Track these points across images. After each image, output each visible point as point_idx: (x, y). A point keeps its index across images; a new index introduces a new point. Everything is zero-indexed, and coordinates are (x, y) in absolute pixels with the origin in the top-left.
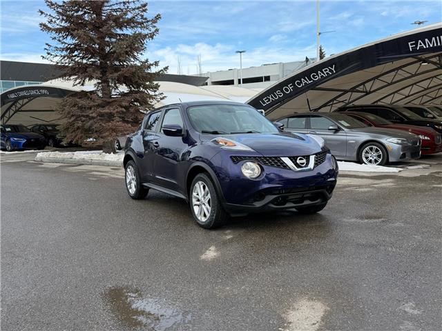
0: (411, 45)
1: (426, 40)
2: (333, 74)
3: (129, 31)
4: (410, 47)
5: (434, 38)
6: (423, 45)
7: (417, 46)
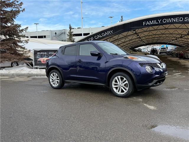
0: (144, 23)
1: (150, 21)
2: (112, 34)
3: (9, 9)
4: (144, 24)
5: (153, 21)
6: (148, 23)
7: (146, 24)
